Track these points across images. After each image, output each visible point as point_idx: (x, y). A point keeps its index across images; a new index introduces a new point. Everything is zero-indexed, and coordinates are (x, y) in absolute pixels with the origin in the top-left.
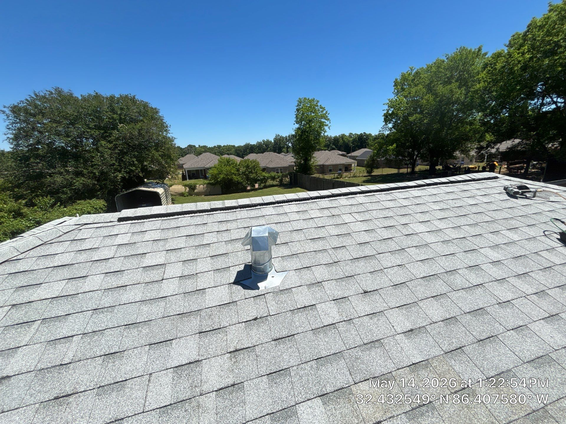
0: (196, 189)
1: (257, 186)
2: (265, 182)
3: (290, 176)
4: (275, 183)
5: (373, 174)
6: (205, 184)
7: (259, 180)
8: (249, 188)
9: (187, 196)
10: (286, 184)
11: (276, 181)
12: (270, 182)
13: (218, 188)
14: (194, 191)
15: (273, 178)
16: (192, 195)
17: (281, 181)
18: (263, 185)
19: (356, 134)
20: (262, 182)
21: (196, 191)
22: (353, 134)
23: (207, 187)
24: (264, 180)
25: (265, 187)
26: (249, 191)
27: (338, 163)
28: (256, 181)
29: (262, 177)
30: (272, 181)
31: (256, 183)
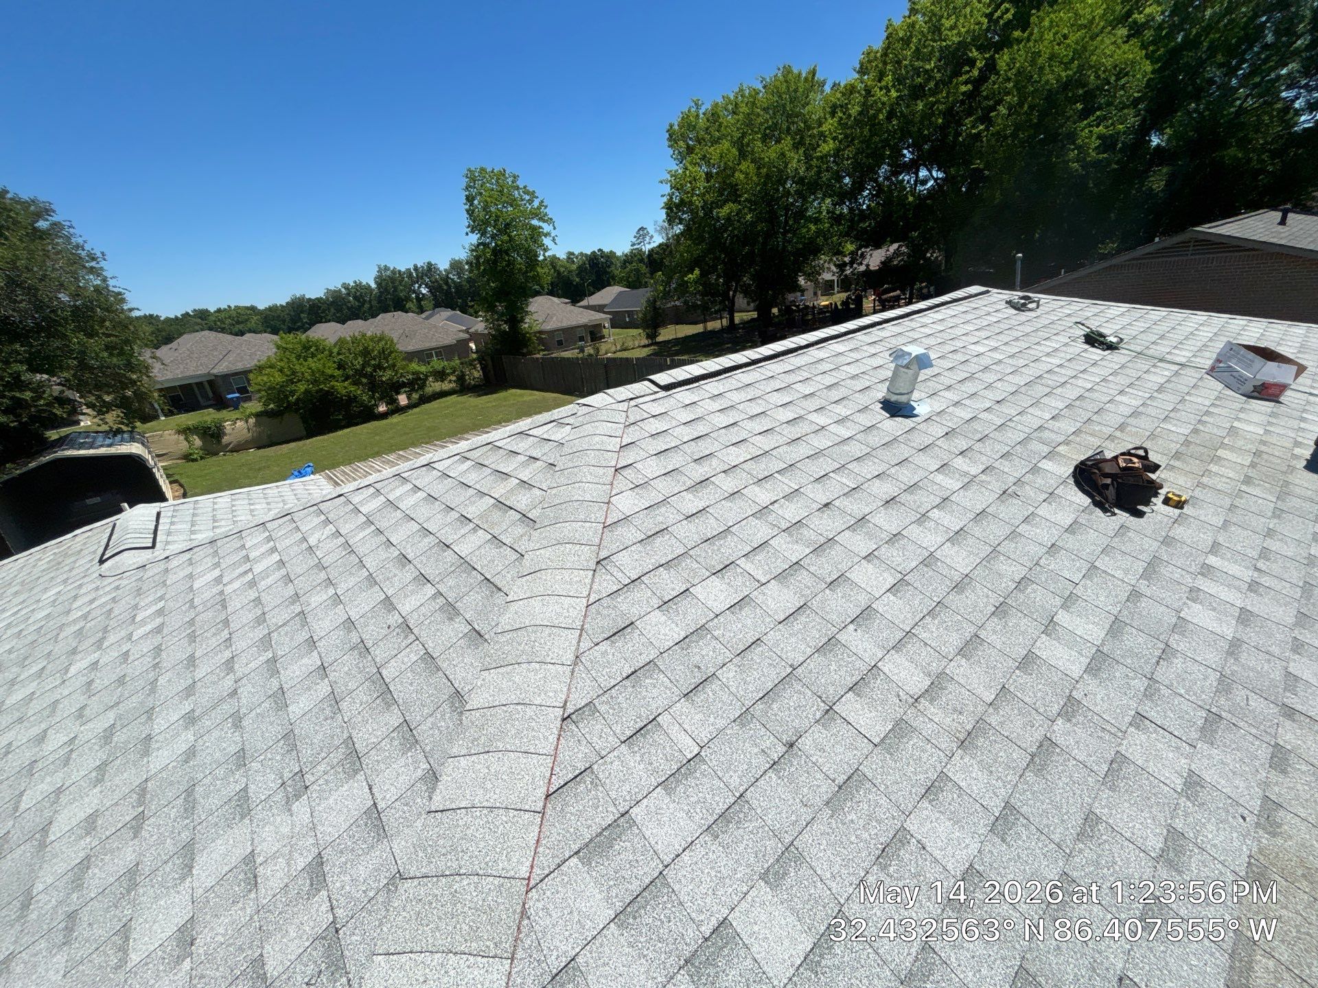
0: (225, 434)
1: (403, 400)
2: (422, 387)
3: (481, 364)
4: (446, 386)
5: (660, 339)
6: (249, 416)
7: (404, 385)
8: (382, 408)
9: (202, 458)
10: (475, 386)
11: (450, 381)
12: (434, 386)
13: (294, 422)
14: (219, 442)
15: (441, 375)
16: (216, 454)
17: (461, 379)
18: (415, 396)
19: (581, 254)
20: (413, 390)
21: (225, 440)
22: (576, 253)
23: (257, 424)
24: (416, 383)
25: (425, 400)
26: (384, 416)
27: (574, 323)
28: (397, 387)
29: (411, 377)
30: (440, 383)
31: (398, 393)
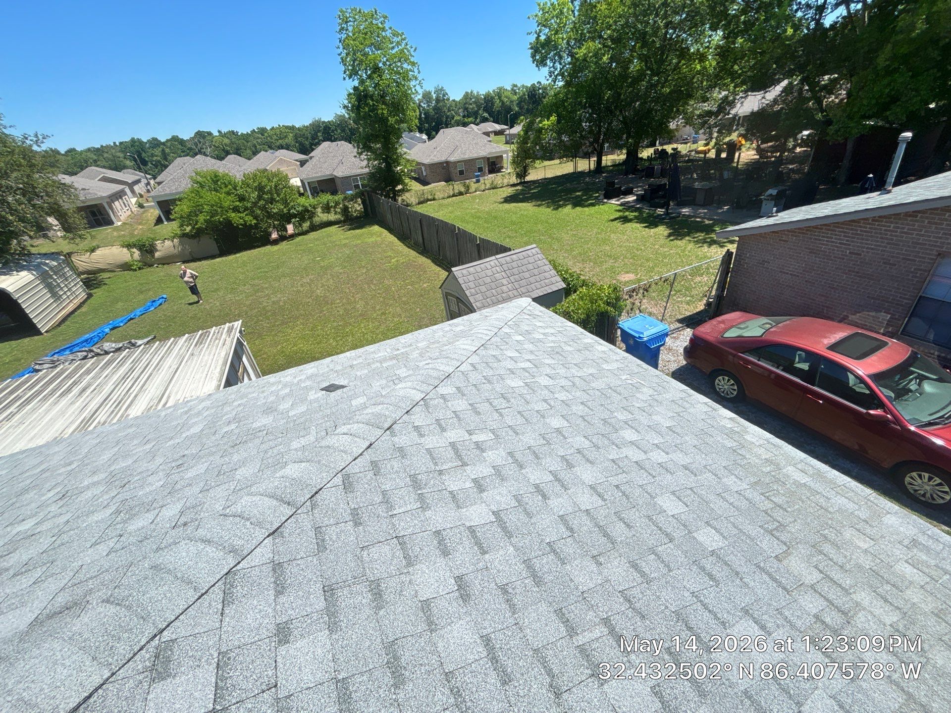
0: (156, 251)
1: (290, 229)
2: (311, 218)
3: (361, 199)
4: (332, 217)
5: (528, 178)
6: (175, 237)
7: (295, 216)
8: (274, 236)
9: (139, 269)
10: (357, 217)
11: (336, 213)
12: (321, 216)
13: (210, 242)
14: (152, 256)
15: (327, 208)
16: (150, 266)
17: (345, 210)
20: (303, 220)
21: (156, 255)
23: (181, 243)
24: (305, 214)
25: (313, 228)
26: (275, 242)
27: (475, 155)
28: (287, 218)
29: (300, 209)
30: (326, 214)
31: (289, 223)
